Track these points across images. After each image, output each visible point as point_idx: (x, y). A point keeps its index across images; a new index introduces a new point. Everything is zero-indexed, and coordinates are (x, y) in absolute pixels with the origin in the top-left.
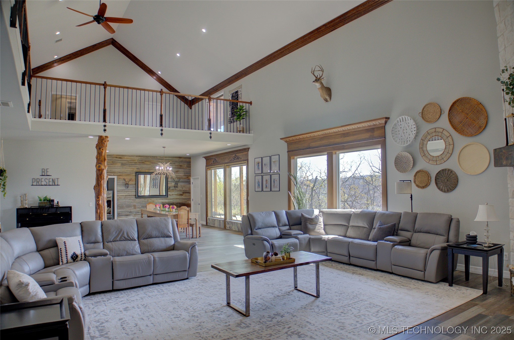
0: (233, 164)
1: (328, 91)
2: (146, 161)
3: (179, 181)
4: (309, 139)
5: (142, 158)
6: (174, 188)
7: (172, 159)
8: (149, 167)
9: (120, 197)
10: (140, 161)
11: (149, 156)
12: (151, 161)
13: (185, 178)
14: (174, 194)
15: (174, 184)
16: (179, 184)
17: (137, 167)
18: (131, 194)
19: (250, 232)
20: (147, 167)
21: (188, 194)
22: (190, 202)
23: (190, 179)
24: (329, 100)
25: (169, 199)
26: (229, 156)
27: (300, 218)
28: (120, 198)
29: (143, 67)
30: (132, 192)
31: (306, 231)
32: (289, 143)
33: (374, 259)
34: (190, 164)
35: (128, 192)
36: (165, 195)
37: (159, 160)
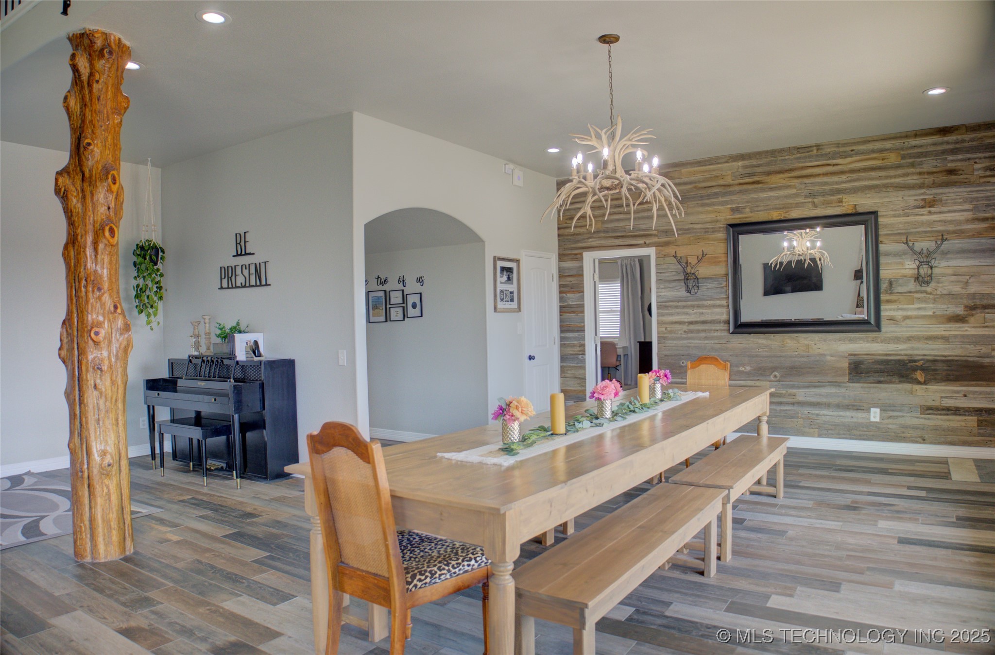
2: (769, 173)
3: (942, 247)
5: (754, 162)
6: (912, 286)
7: (898, 143)
8: (786, 197)
9: (670, 328)
10: (743, 176)
11: (781, 151)
12: (791, 170)
14: (916, 313)
16: (939, 264)
17: (732, 202)
18: (709, 318)
20: (777, 198)
25: (885, 341)
28: (671, 332)
30: (714, 306)
35: (698, 306)
36: (867, 322)
37: (829, 159)
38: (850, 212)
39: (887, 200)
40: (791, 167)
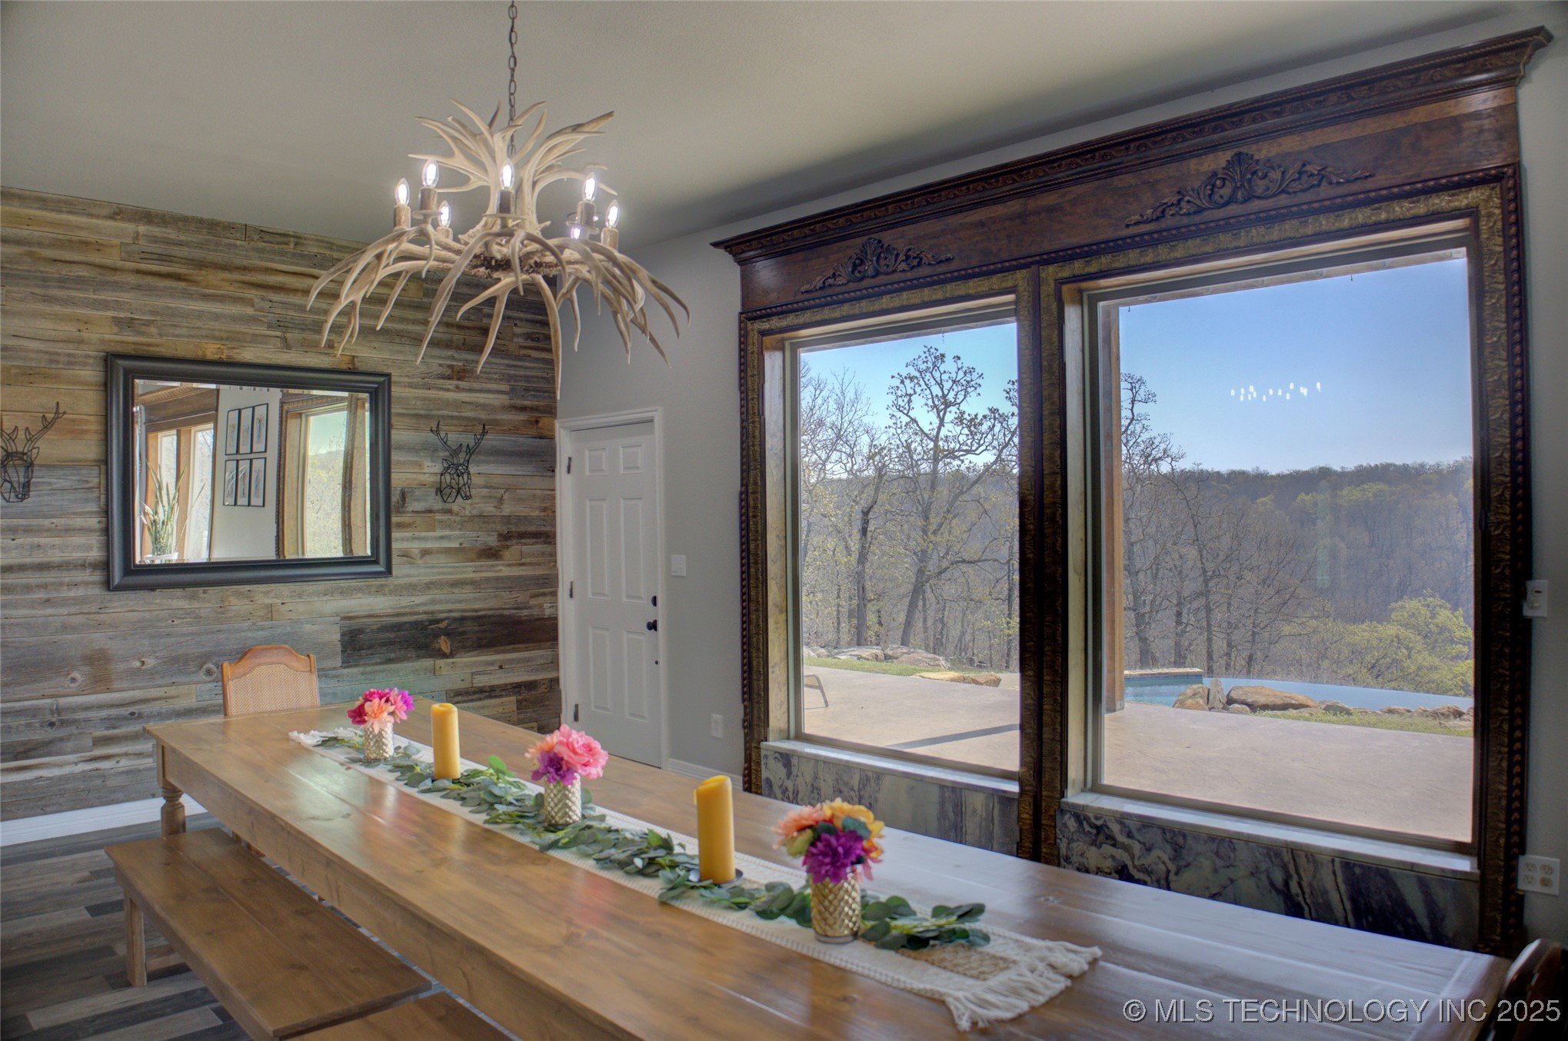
2: (201, 265)
3: (478, 444)
5: (172, 234)
6: (434, 502)
8: (234, 319)
10: (146, 256)
11: (230, 227)
12: (245, 269)
13: (515, 429)
14: (436, 545)
15: (438, 468)
16: (473, 469)
17: (118, 305)
18: (55, 558)
20: (217, 317)
21: (539, 547)
22: (554, 606)
23: (552, 438)
26: (1121, 181)
30: (70, 531)
35: (28, 531)
36: (373, 560)
37: (314, 266)
38: (344, 367)
39: (401, 357)
40: (245, 262)
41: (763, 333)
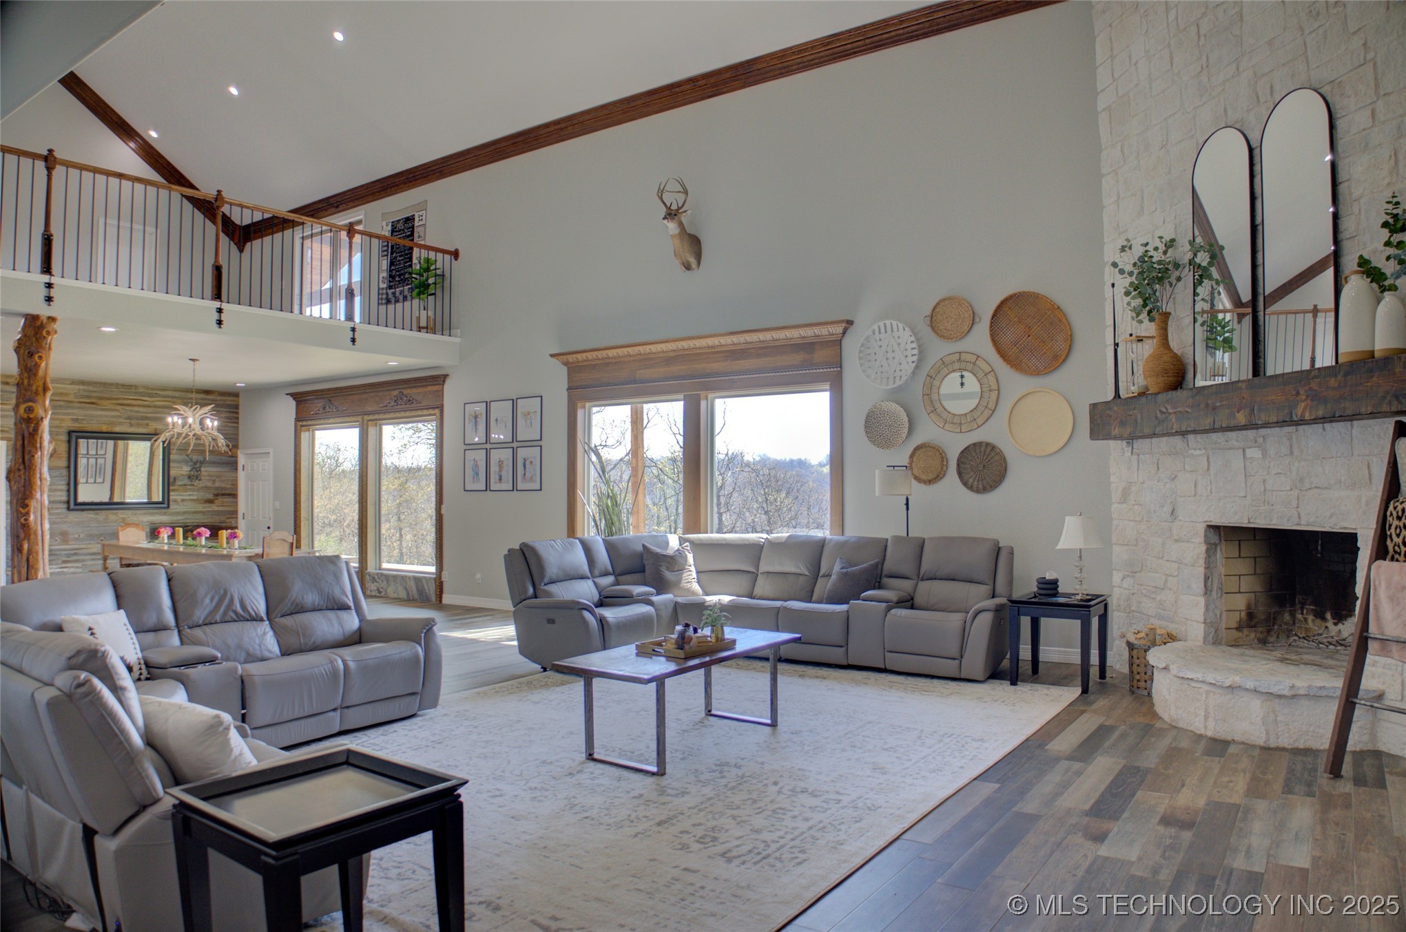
0: (392, 415)
1: (694, 243)
2: (101, 398)
3: (205, 460)
4: (634, 361)
5: (91, 388)
6: (187, 481)
7: (183, 394)
8: (113, 417)
10: (83, 396)
11: (111, 384)
12: (117, 399)
13: (221, 454)
14: (187, 498)
15: (189, 469)
16: (203, 469)
17: (72, 414)
19: (531, 590)
20: (106, 416)
21: (230, 500)
22: (237, 522)
23: (237, 457)
24: (694, 265)
25: (172, 514)
26: (380, 394)
27: (641, 556)
29: (100, 110)
30: (55, 490)
31: (661, 586)
32: (574, 369)
33: (841, 641)
34: (237, 413)
36: (162, 503)
37: (142, 396)
38: (153, 432)
40: (116, 397)
41: (302, 426)
